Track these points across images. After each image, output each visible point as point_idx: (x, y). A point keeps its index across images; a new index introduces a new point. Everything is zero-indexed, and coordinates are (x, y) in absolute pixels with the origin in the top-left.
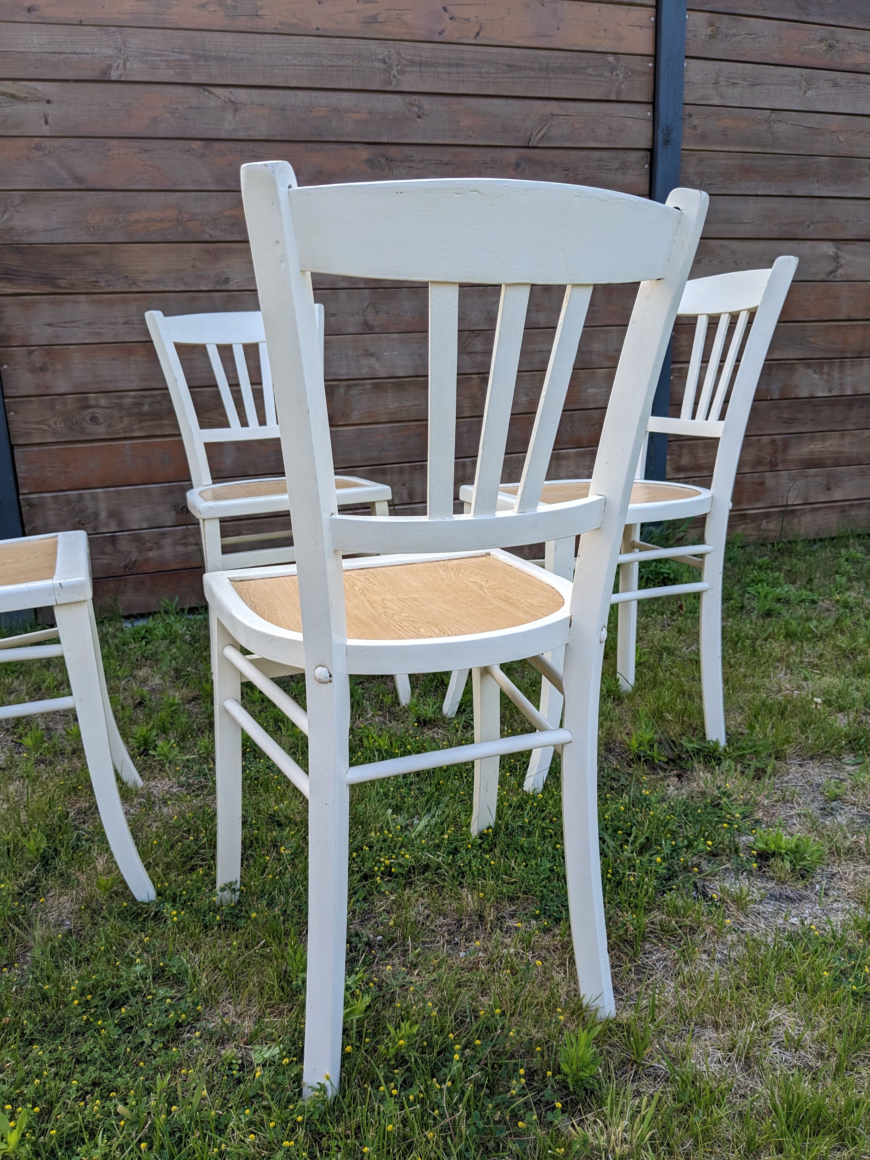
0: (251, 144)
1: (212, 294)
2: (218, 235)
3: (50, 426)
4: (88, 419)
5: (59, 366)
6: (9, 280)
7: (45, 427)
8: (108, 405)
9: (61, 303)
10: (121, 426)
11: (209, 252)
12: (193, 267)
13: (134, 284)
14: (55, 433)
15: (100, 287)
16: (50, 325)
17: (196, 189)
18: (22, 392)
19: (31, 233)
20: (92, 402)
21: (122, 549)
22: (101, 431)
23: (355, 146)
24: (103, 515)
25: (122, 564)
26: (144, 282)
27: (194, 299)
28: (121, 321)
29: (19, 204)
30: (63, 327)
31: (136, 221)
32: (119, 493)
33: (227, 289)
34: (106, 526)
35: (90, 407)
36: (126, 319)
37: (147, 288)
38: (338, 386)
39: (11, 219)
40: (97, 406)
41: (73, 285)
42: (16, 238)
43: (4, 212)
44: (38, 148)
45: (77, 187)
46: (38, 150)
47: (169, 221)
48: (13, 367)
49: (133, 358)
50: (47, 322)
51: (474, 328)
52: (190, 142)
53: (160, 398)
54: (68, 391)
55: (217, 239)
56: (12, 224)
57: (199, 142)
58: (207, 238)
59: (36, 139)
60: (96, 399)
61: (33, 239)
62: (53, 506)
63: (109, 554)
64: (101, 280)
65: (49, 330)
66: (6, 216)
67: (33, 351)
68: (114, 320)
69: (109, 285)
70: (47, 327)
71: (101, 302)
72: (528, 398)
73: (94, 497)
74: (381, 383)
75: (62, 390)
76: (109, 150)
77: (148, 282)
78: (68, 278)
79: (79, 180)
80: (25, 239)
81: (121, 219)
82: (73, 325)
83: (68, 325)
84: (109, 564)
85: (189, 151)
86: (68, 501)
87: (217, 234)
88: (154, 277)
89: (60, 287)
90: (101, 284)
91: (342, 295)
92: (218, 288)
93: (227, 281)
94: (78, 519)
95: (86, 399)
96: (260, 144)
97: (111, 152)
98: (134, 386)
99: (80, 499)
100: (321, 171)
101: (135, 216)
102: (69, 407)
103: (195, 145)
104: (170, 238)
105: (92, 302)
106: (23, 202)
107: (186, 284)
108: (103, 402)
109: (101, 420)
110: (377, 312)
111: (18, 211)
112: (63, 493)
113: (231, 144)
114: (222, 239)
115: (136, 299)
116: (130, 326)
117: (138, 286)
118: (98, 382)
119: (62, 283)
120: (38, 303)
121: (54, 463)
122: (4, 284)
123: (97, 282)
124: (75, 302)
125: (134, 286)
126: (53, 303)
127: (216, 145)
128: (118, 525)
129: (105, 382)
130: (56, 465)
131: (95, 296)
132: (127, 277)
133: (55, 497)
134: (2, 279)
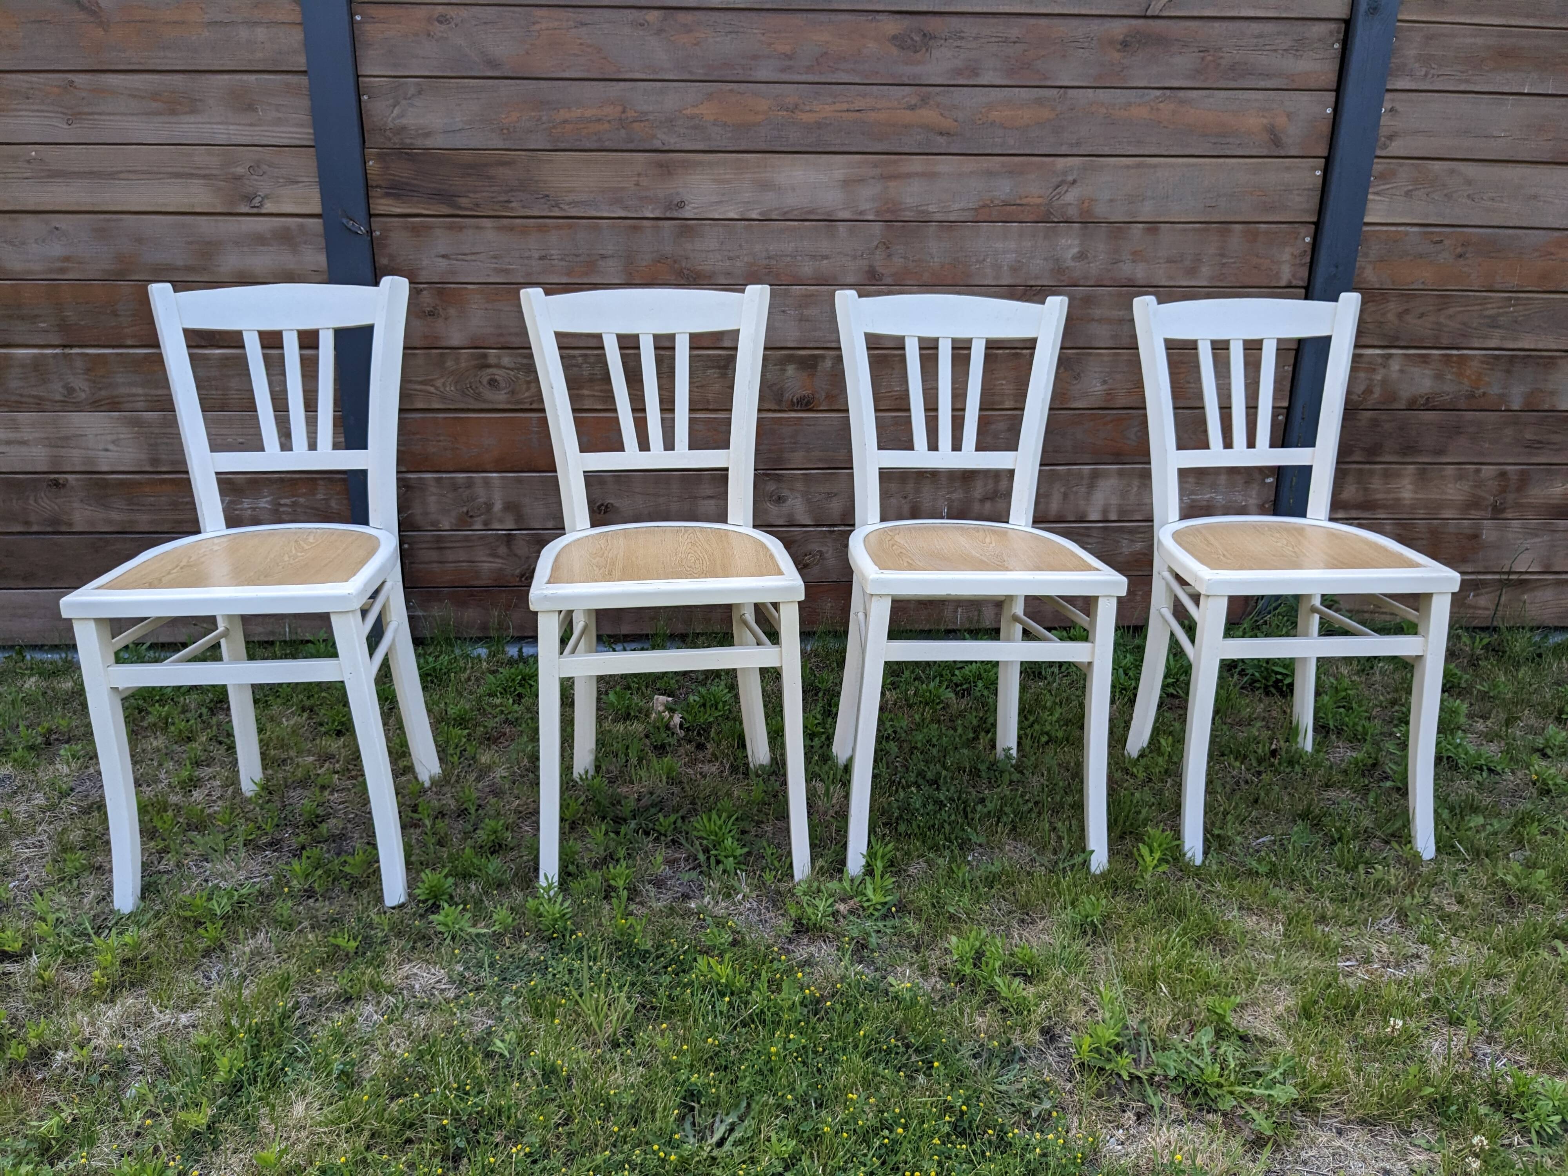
0: (729, 15)
1: (661, 223)
2: (673, 142)
3: (437, 388)
4: (485, 381)
5: (452, 311)
6: (397, 196)
7: (432, 389)
8: (512, 365)
9: (461, 228)
10: (527, 394)
11: (660, 165)
12: (637, 185)
13: (557, 205)
14: (443, 398)
15: (512, 209)
16: (443, 256)
17: (648, 77)
19: (427, 135)
20: (492, 361)
21: (519, 552)
22: (500, 398)
23: (880, 17)
24: (498, 506)
25: (518, 571)
26: (570, 203)
27: (635, 228)
28: (536, 255)
29: (413, 95)
30: (460, 260)
31: (565, 122)
32: (519, 481)
33: (680, 216)
34: (501, 521)
35: (489, 366)
36: (543, 253)
37: (574, 212)
38: (823, 357)
39: (401, 116)
40: (498, 366)
41: (477, 205)
42: (408, 141)
43: (394, 107)
44: (442, 20)
45: (489, 74)
46: (441, 22)
47: (609, 121)
50: (444, 252)
51: (1032, 283)
52: (644, 11)
53: (580, 360)
54: (462, 344)
55: (672, 148)
56: (404, 121)
57: (656, 13)
58: (657, 144)
59: (440, 7)
60: (499, 357)
61: (429, 143)
62: (434, 490)
63: (502, 558)
64: (512, 199)
65: (443, 264)
66: (396, 111)
67: (421, 290)
68: (527, 254)
69: (523, 207)
70: (440, 260)
71: (512, 229)
72: (1105, 387)
73: (487, 482)
74: (885, 356)
75: (455, 343)
76: (534, 24)
77: (574, 203)
78: (471, 195)
79: (492, 63)
80: (420, 142)
81: (544, 118)
82: (473, 257)
83: (468, 258)
84: (501, 569)
85: (642, 25)
86: (455, 486)
87: (672, 141)
88: (583, 197)
89: (460, 208)
90: (513, 205)
91: (841, 229)
92: (668, 215)
93: (681, 205)
94: (465, 509)
95: (485, 356)
96: (742, 16)
97: (537, 27)
99: (470, 484)
100: (826, 53)
101: (563, 114)
102: (463, 365)
103: (653, 16)
104: (608, 144)
105: (499, 229)
106: (420, 93)
107: (626, 208)
108: (506, 361)
109: (503, 385)
110: (890, 256)
111: (412, 105)
112: (448, 475)
113: (700, 15)
114: (678, 147)
115: (559, 227)
116: (548, 262)
117: (561, 209)
118: (501, 335)
119: (463, 201)
120: (431, 228)
121: (439, 435)
122: (390, 201)
123: (509, 202)
124: (478, 228)
125: (556, 209)
126: (450, 228)
127: (681, 16)
128: (517, 521)
129: (510, 334)
130: (442, 438)
131: (505, 222)
132: (547, 196)
133: (438, 480)
134: (388, 195)
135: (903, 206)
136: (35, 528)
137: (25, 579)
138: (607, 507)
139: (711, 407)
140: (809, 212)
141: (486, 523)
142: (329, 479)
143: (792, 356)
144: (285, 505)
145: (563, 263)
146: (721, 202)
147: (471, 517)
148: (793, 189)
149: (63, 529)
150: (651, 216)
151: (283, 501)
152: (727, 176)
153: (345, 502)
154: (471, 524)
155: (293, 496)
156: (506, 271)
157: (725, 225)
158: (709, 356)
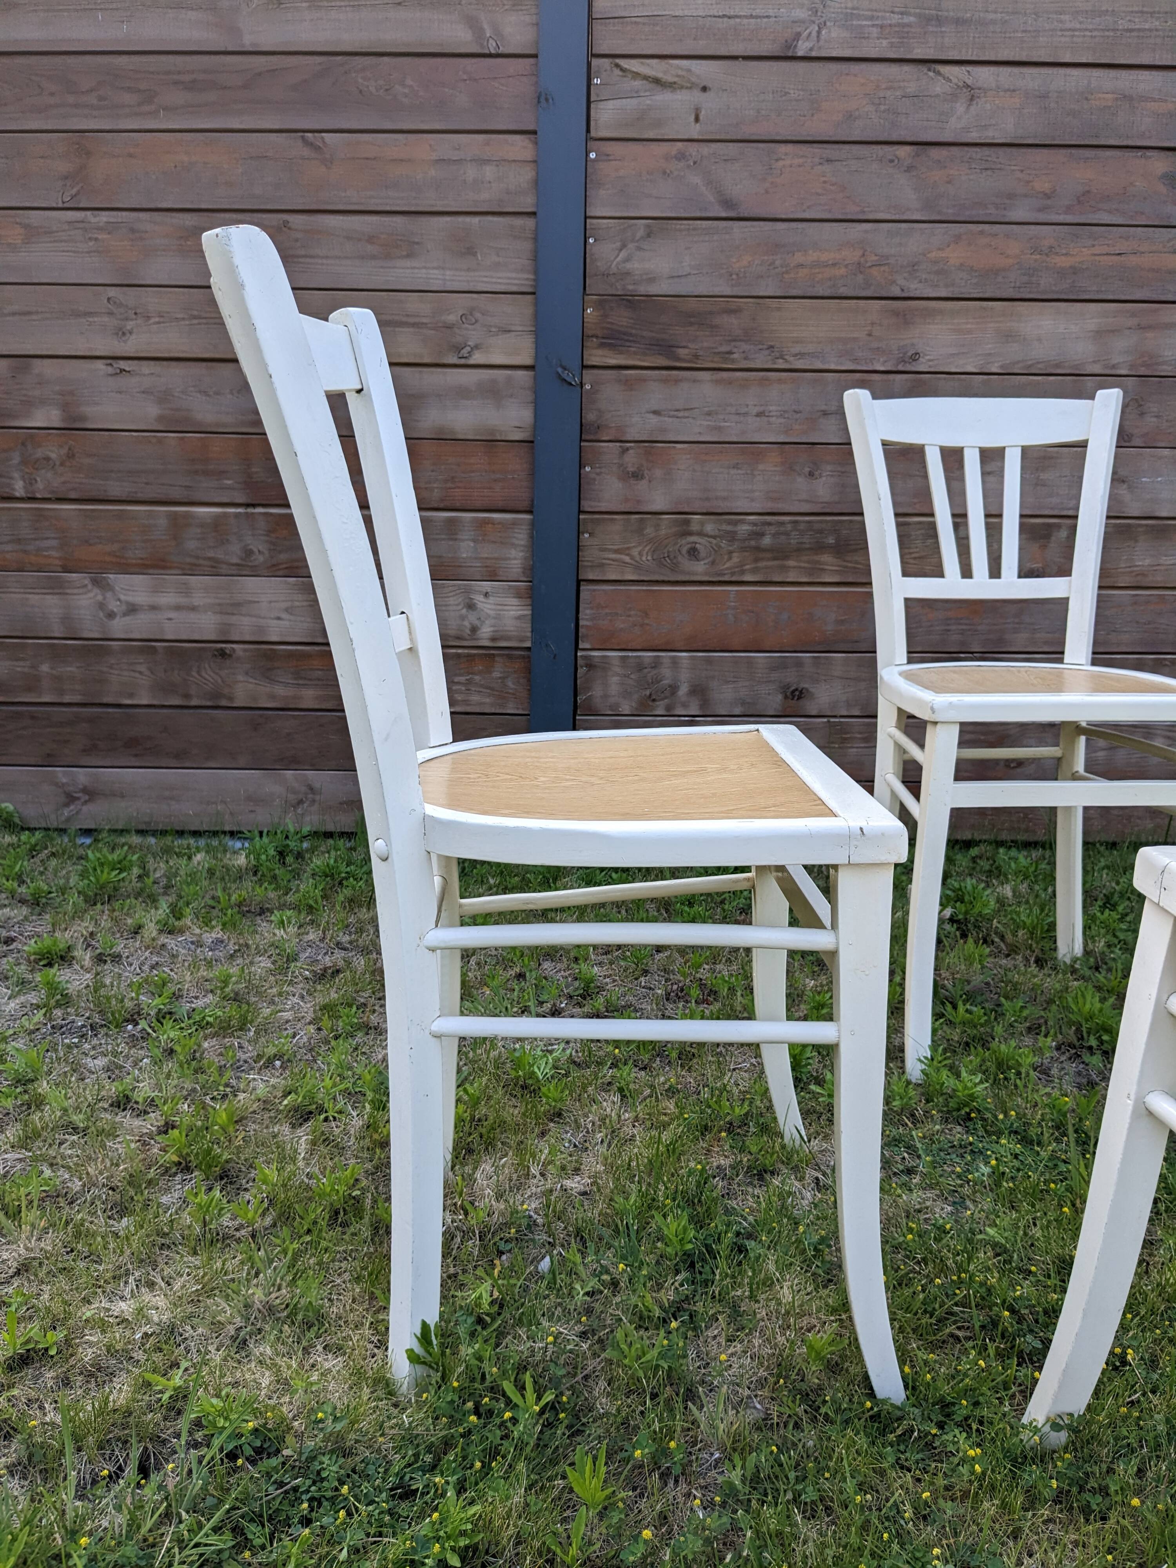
0: (986, 151)
1: (891, 377)
2: (915, 288)
3: (632, 558)
4: (684, 550)
5: (658, 473)
6: (611, 346)
7: (627, 559)
8: (717, 533)
9: (677, 381)
10: (728, 565)
11: (896, 313)
12: (870, 335)
13: (782, 357)
14: (637, 568)
15: (733, 361)
16: (656, 412)
17: (893, 218)
18: (604, 506)
19: (652, 280)
20: (695, 527)
22: (699, 569)
23: (1149, 153)
24: (683, 690)
26: (796, 355)
27: (863, 382)
28: (755, 410)
29: (642, 237)
30: (673, 416)
31: (801, 266)
32: (708, 661)
33: (913, 370)
34: (685, 705)
35: (691, 534)
36: (761, 409)
37: (799, 365)
39: (627, 260)
40: (700, 534)
41: (696, 356)
42: (631, 287)
43: (621, 250)
44: (681, 156)
45: (724, 215)
46: (679, 160)
47: (846, 266)
48: (598, 470)
49: (761, 467)
50: (656, 408)
52: (896, 147)
53: (789, 527)
54: (665, 509)
55: (912, 295)
56: (628, 266)
57: (908, 148)
58: (897, 292)
59: (680, 144)
60: (702, 524)
61: (653, 289)
62: (618, 670)
64: (735, 350)
65: (654, 420)
66: (623, 255)
67: (628, 449)
68: (744, 410)
69: (746, 359)
70: (651, 416)
71: (730, 382)
73: (675, 662)
75: (658, 507)
76: (777, 160)
77: (800, 355)
78: (692, 345)
79: (727, 203)
80: (643, 289)
81: (778, 263)
82: (686, 414)
83: (681, 414)
85: (891, 161)
86: (640, 667)
87: (913, 286)
88: (810, 348)
89: (679, 359)
90: (735, 356)
91: (1089, 384)
92: (901, 368)
93: (915, 357)
94: (648, 693)
95: (687, 522)
96: (1001, 151)
97: (781, 163)
98: (757, 507)
99: (656, 664)
100: (1088, 192)
101: (799, 258)
102: (663, 532)
103: (903, 152)
104: (843, 291)
105: (717, 382)
106: (649, 236)
107: (855, 360)
108: (709, 528)
109: (703, 554)
110: (1142, 414)
111: (639, 249)
112: (635, 654)
113: (955, 150)
114: (918, 294)
115: (780, 381)
116: (766, 419)
117: (786, 361)
118: (707, 499)
119: (682, 352)
120: (645, 380)
121: (630, 609)
122: (605, 352)
123: (730, 353)
124: (694, 381)
125: (781, 361)
126: (665, 381)
127: (934, 152)
128: (702, 707)
129: (716, 498)
130: (632, 613)
131: (725, 375)
132: (772, 347)
133: (623, 658)
134: (602, 345)
136: (194, 702)
137: (177, 756)
138: (801, 692)
140: (1055, 366)
141: (668, 708)
142: (507, 655)
144: (459, 683)
145: (783, 420)
146: (958, 354)
147: (654, 700)
148: (1039, 340)
149: (224, 703)
150: (882, 368)
151: (456, 679)
152: (969, 326)
153: (522, 681)
154: (654, 708)
155: (469, 673)
156: (719, 429)
157: (961, 380)
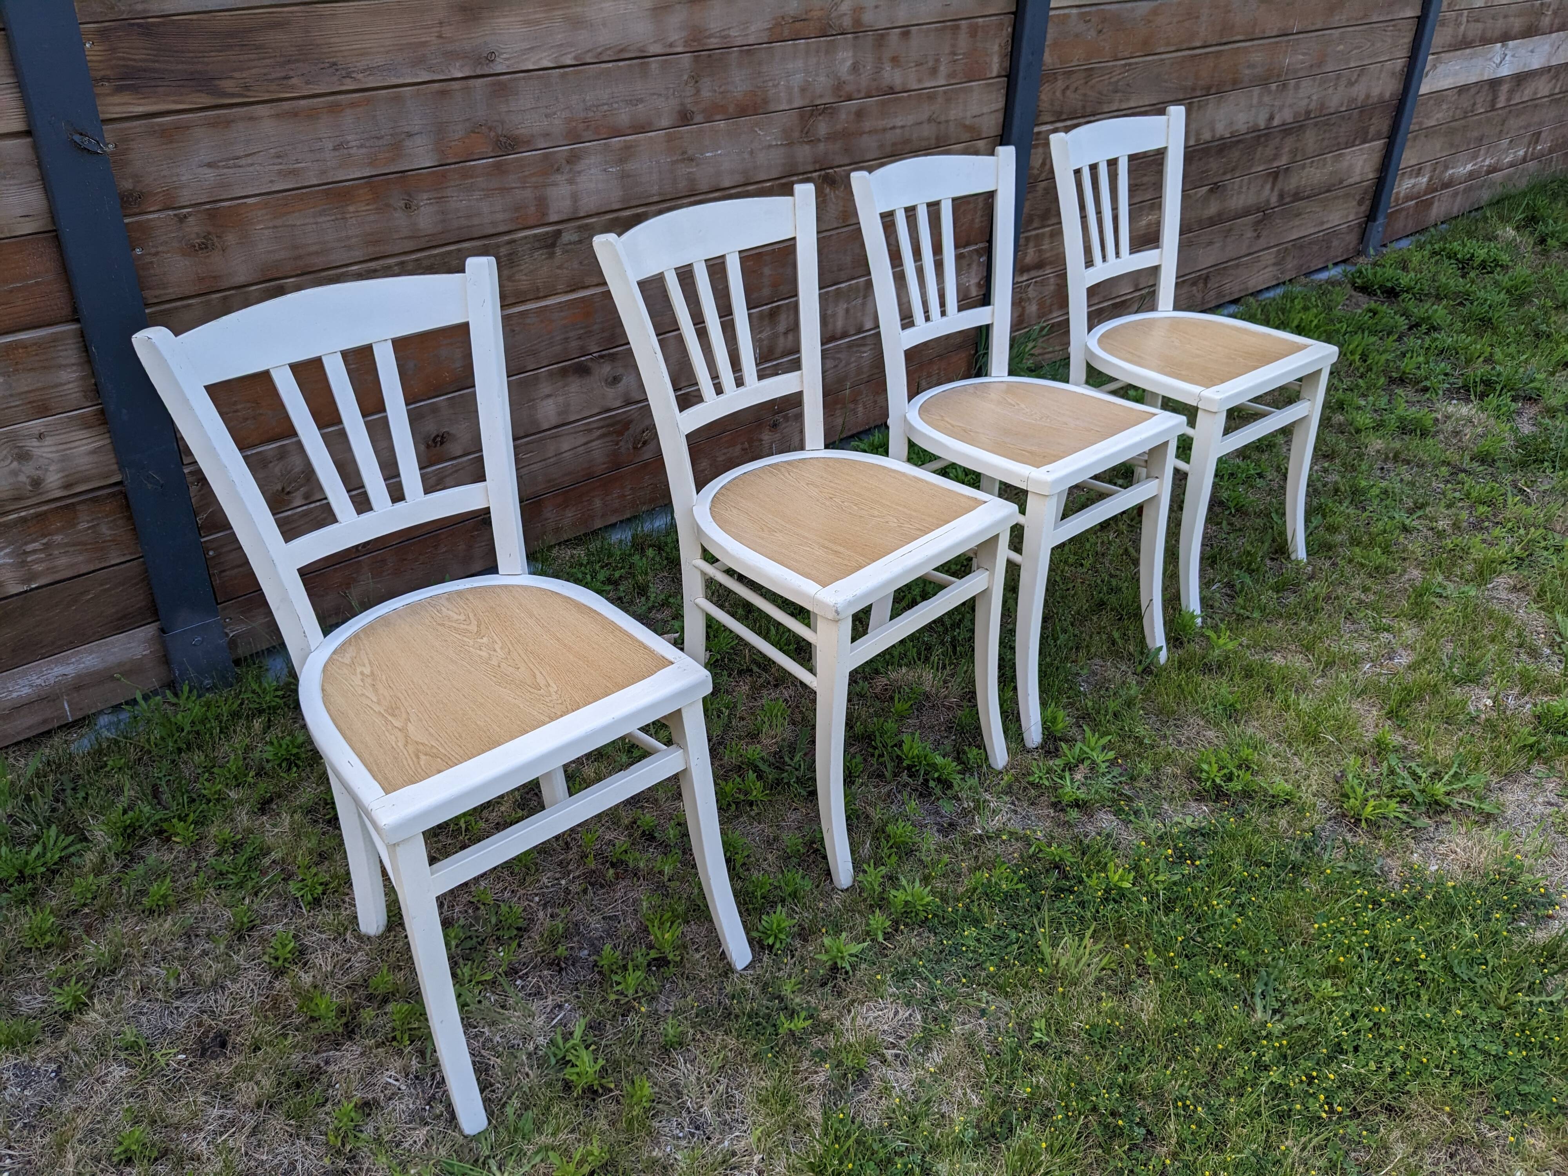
1: (471, 82)
5: (230, 238)
6: (133, 89)
9: (228, 123)
11: (463, 8)
12: (440, 37)
13: (348, 76)
15: (293, 87)
16: (209, 165)
18: (172, 292)
26: (364, 71)
27: (443, 93)
30: (236, 166)
33: (492, 72)
36: (338, 141)
37: (370, 82)
41: (247, 88)
42: (139, 7)
48: (153, 250)
49: (351, 209)
50: (208, 159)
51: (818, 103)
54: (250, 279)
61: (169, 6)
64: (291, 73)
65: (210, 174)
67: (185, 217)
68: (319, 145)
69: (307, 83)
70: (207, 170)
71: (295, 114)
75: (240, 279)
77: (370, 70)
78: (237, 75)
80: (156, 7)
82: (249, 160)
83: (243, 162)
86: (262, 462)
88: (379, 60)
89: (224, 95)
90: (294, 81)
91: (653, 66)
92: (479, 71)
93: (490, 58)
94: (278, 487)
98: (358, 255)
99: (280, 454)
105: (279, 116)
107: (430, 69)
110: (699, 90)
115: (353, 105)
116: (345, 151)
117: (355, 79)
118: (300, 257)
119: (228, 85)
120: (188, 128)
121: (235, 403)
122: (125, 98)
123: (287, 78)
124: (251, 119)
125: (348, 80)
126: (214, 124)
129: (309, 254)
130: (239, 407)
131: (286, 105)
132: (335, 64)
134: (119, 90)
135: (707, 33)
138: (442, 437)
139: (541, 294)
140: (622, 51)
141: (307, 496)
142: (90, 499)
143: (617, 219)
144: (34, 551)
145: (364, 150)
146: (532, 48)
147: (289, 493)
148: (604, 25)
150: (460, 75)
151: (29, 548)
152: (537, 16)
153: (120, 522)
154: (290, 502)
155: (44, 536)
156: (294, 172)
157: (539, 77)
158: (535, 235)
